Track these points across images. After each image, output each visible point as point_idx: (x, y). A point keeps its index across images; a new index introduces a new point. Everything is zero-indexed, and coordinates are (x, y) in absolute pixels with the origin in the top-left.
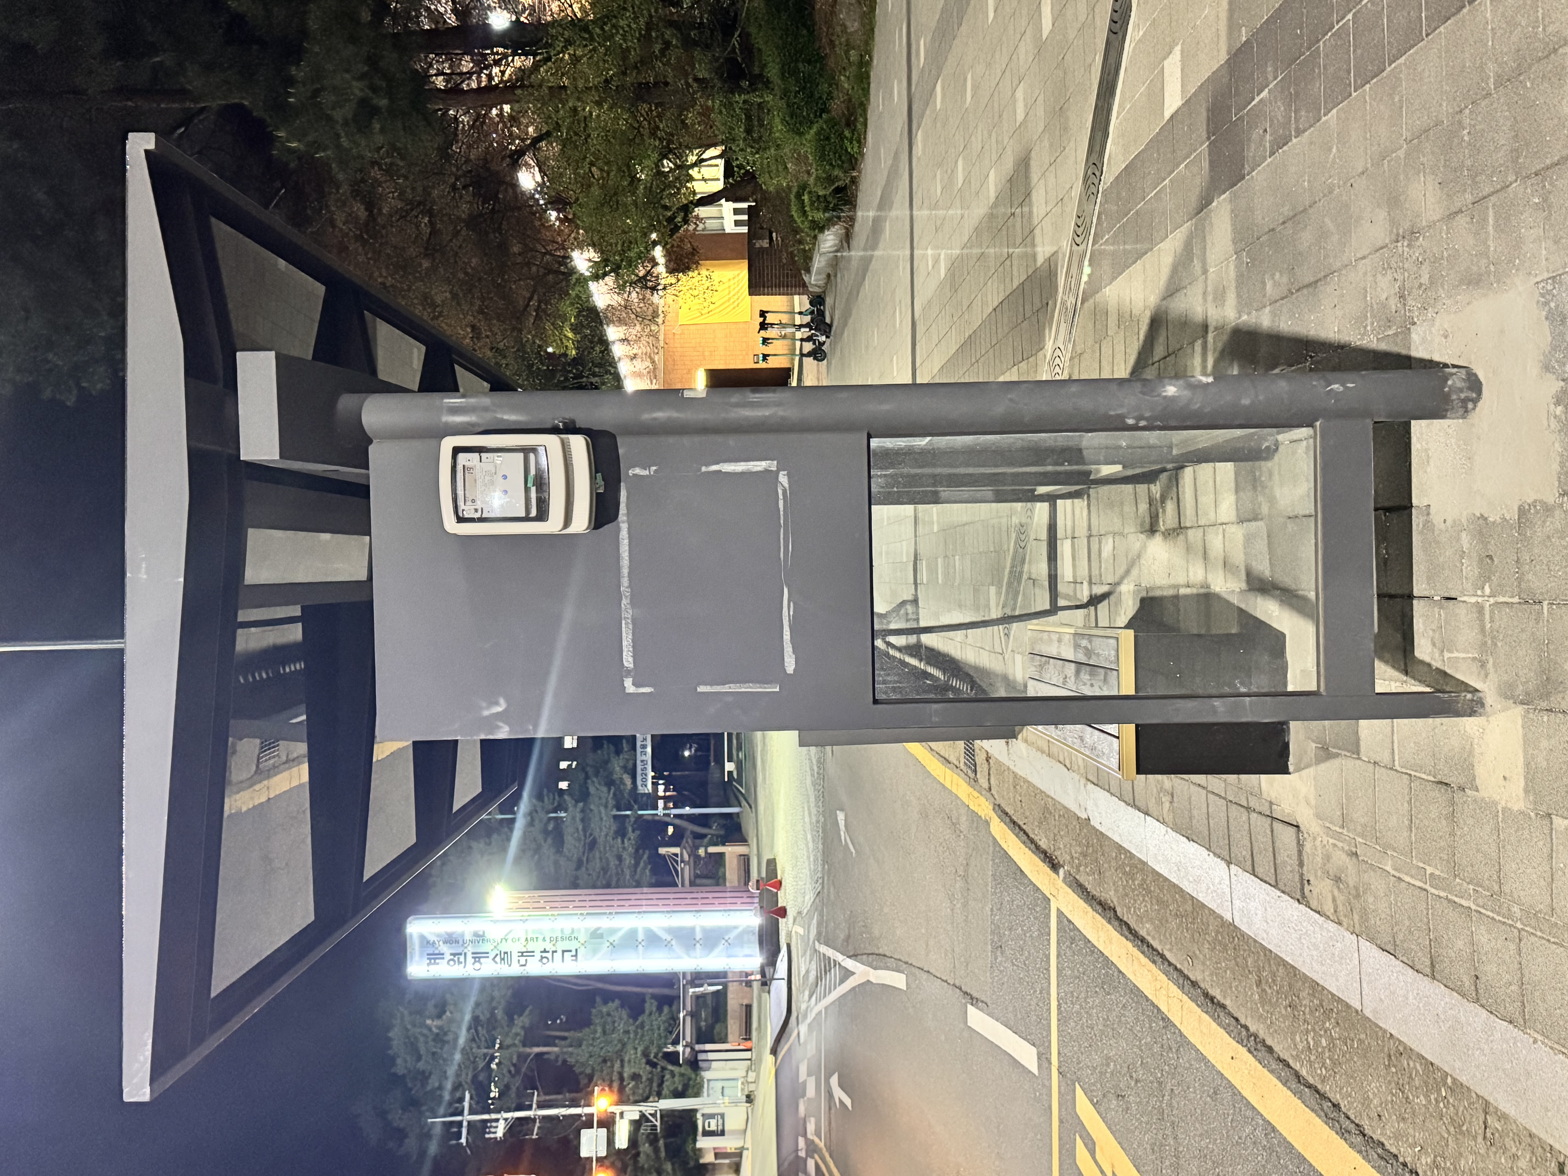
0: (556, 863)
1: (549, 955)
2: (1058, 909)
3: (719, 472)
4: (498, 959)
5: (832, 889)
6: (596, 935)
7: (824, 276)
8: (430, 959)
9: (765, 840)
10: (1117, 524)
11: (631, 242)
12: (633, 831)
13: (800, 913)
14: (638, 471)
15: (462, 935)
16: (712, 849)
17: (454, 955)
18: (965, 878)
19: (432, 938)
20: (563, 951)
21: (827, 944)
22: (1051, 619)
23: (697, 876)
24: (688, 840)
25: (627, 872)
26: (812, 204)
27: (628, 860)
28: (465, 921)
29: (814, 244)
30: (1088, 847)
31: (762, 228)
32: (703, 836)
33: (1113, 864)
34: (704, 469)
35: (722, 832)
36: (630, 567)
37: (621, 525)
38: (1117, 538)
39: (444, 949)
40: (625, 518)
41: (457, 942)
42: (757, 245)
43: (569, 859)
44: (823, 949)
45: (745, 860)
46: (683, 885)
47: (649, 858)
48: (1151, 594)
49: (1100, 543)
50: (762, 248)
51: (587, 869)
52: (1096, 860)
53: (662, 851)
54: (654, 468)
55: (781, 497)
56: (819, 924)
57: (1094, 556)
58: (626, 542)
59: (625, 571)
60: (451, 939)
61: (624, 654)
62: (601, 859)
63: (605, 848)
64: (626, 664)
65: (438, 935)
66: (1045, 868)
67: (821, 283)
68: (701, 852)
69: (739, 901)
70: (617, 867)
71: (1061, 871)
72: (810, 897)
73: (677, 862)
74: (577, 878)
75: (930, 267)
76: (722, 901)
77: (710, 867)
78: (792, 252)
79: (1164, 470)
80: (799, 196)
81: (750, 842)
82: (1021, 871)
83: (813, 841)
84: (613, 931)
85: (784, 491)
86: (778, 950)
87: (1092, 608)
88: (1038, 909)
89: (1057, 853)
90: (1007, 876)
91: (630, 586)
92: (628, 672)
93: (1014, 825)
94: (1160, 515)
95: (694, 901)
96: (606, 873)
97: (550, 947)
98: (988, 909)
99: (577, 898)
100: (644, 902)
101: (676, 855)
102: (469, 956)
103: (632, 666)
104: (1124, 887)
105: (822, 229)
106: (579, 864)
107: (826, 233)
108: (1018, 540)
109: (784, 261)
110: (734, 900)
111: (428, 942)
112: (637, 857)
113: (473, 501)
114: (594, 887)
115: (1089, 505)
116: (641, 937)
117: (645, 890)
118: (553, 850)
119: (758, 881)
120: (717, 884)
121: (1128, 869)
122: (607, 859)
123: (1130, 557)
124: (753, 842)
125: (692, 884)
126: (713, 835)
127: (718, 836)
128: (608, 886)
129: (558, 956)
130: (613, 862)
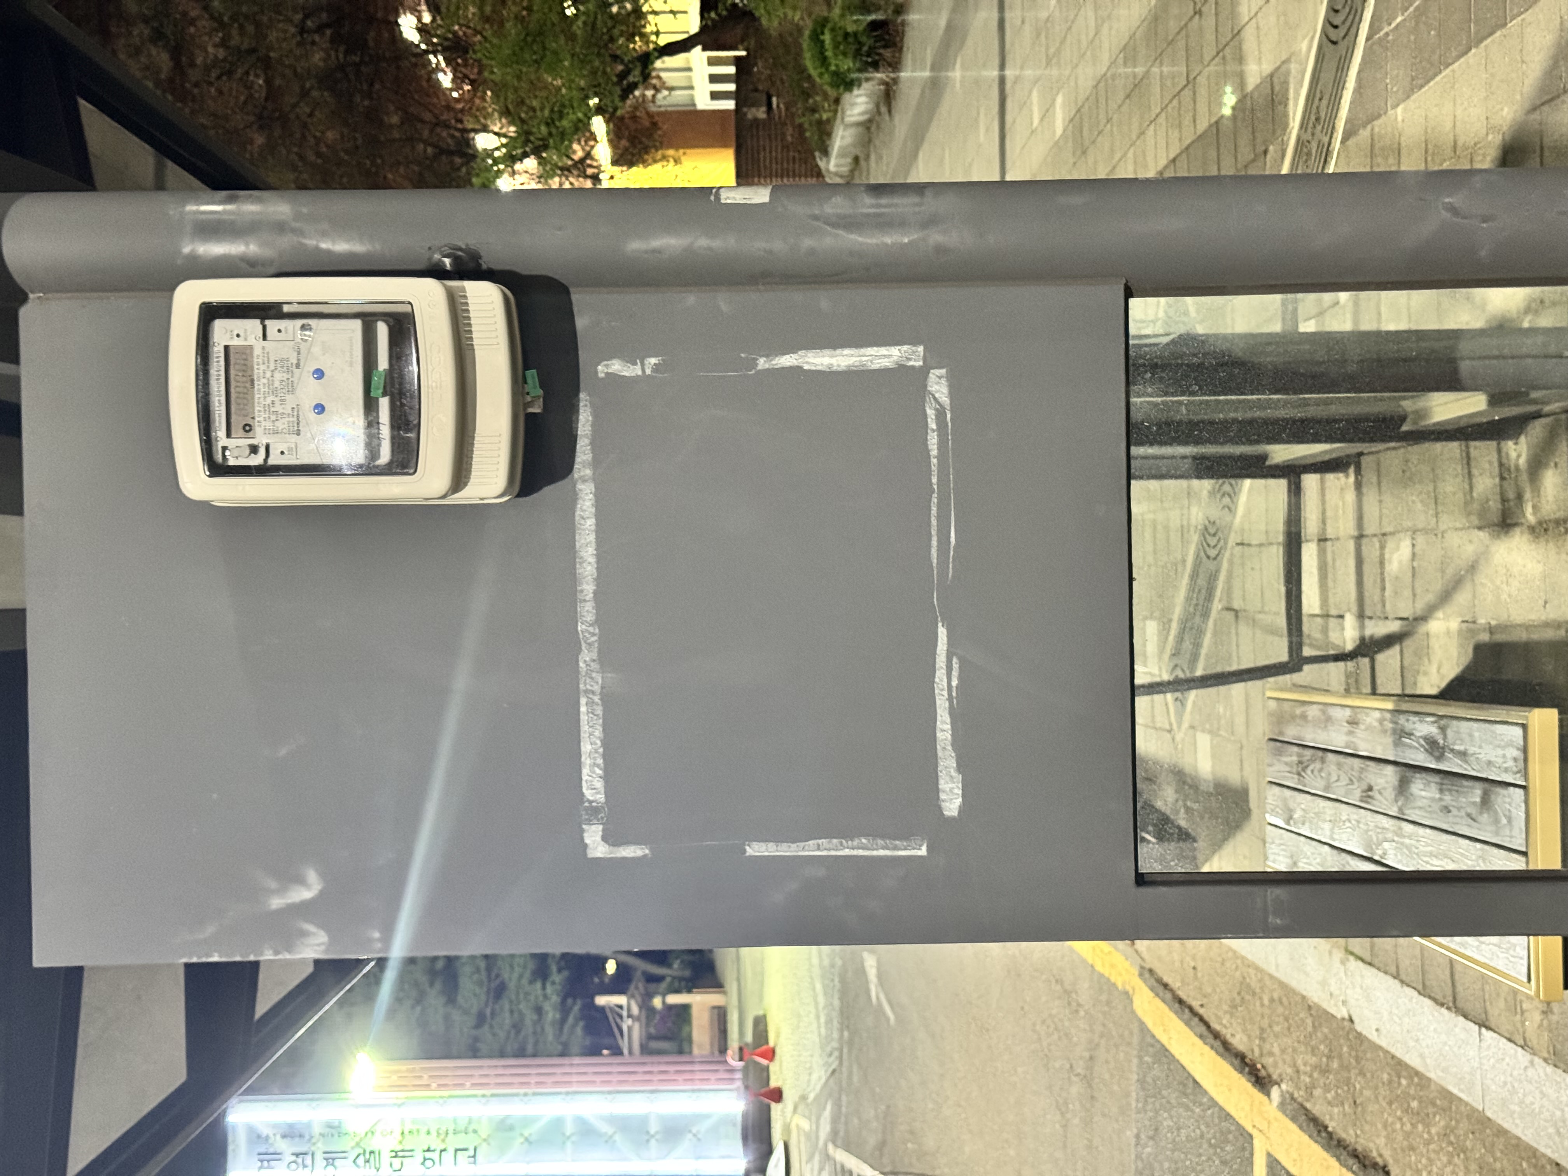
0: (447, 1018)
1: (435, 1156)
2: (1269, 1155)
3: (797, 370)
4: (360, 1161)
5: (855, 1069)
6: (505, 1127)
7: (849, 160)
8: (262, 1161)
9: (750, 985)
10: (1422, 516)
11: (563, 106)
12: (560, 971)
13: (803, 1098)
14: (616, 366)
15: (309, 1125)
16: (673, 999)
17: (297, 1155)
18: (1088, 1080)
19: (265, 1131)
20: (456, 1150)
21: (848, 1149)
22: (1287, 679)
23: (650, 1037)
24: (638, 984)
25: (550, 1032)
26: (836, 46)
27: (551, 1014)
28: (314, 1104)
29: (836, 112)
30: (1329, 1057)
31: (756, 90)
32: (658, 979)
33: (1383, 1091)
34: (762, 363)
35: (687, 973)
36: (598, 580)
37: (580, 486)
38: (1420, 539)
39: (282, 1145)
40: (588, 472)
41: (301, 1136)
42: (750, 116)
43: (466, 1012)
44: (842, 1156)
45: (720, 1016)
46: (631, 1052)
47: (581, 1010)
48: (1500, 637)
49: (1382, 547)
50: (756, 120)
51: (491, 1027)
52: (1348, 1082)
53: (601, 1000)
54: (653, 361)
55: (933, 425)
56: (835, 1120)
57: (1370, 571)
58: (590, 523)
59: (588, 588)
60: (291, 1133)
61: (585, 771)
62: (512, 1012)
63: (518, 994)
64: (588, 794)
65: (275, 1126)
66: (1242, 1084)
67: (845, 170)
68: (657, 1002)
69: (713, 1076)
70: (535, 1023)
71: (1275, 1092)
72: (819, 1076)
73: (621, 1017)
74: (476, 1039)
75: (1036, 122)
76: (687, 1076)
77: (669, 1024)
78: (801, 126)
79: (1537, 415)
80: (816, 37)
81: (727, 987)
82: (1195, 1082)
83: (825, 994)
84: (527, 1121)
85: (940, 414)
86: (769, 1152)
87: (1365, 662)
88: (1229, 1148)
89: (1268, 1061)
90: (1168, 1086)
91: (598, 622)
92: (594, 811)
93: (1180, 1004)
94: (1528, 495)
95: (648, 1077)
96: (518, 1032)
97: (437, 1145)
98: (1130, 1134)
99: (477, 1072)
100: (575, 1078)
101: (621, 1007)
102: (319, 1156)
103: (601, 798)
104: (1407, 1135)
105: (850, 85)
106: (481, 1020)
107: (856, 92)
108: (1204, 544)
109: (789, 138)
110: (706, 1076)
111: (259, 1137)
112: (565, 1011)
113: (248, 428)
114: (502, 1055)
115: (1358, 486)
116: (569, 1129)
117: (577, 1060)
118: (442, 1000)
119: (741, 1049)
120: (681, 1052)
121: (1415, 1104)
122: (520, 1013)
123: (1450, 571)
124: (731, 986)
125: (645, 1050)
126: (674, 978)
127: (681, 979)
128: (520, 1053)
129: (448, 1156)
130: (530, 1017)
